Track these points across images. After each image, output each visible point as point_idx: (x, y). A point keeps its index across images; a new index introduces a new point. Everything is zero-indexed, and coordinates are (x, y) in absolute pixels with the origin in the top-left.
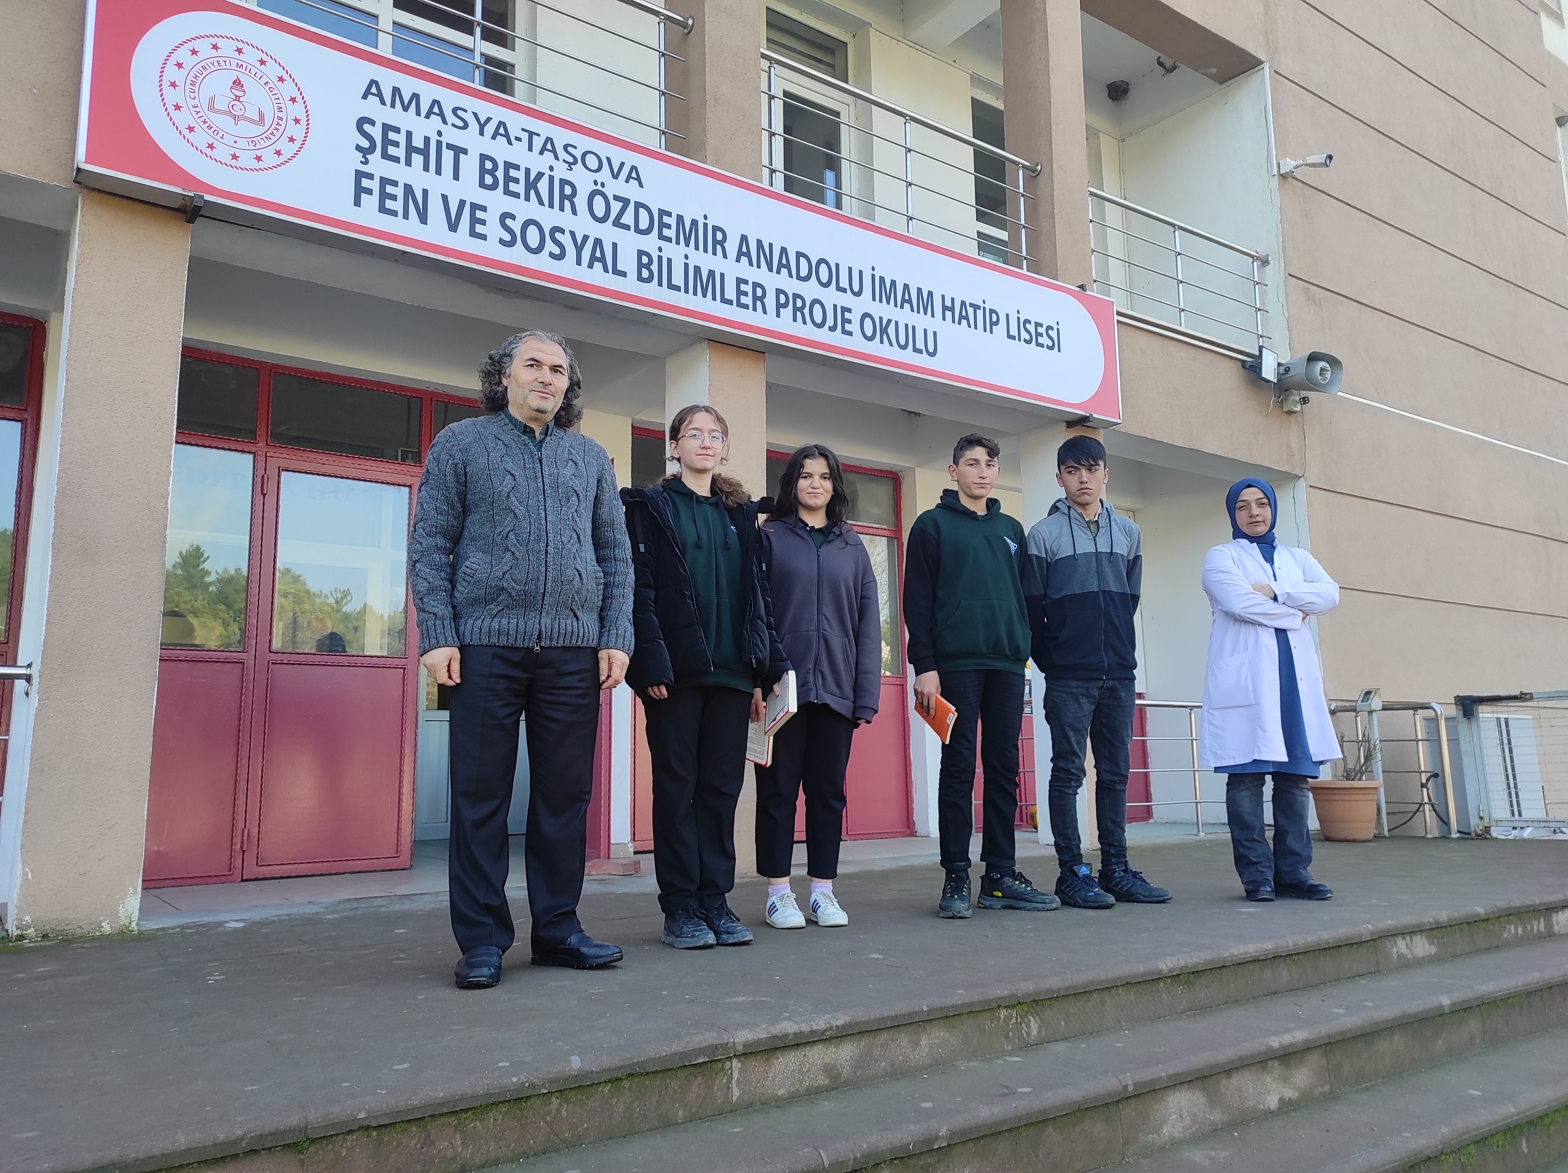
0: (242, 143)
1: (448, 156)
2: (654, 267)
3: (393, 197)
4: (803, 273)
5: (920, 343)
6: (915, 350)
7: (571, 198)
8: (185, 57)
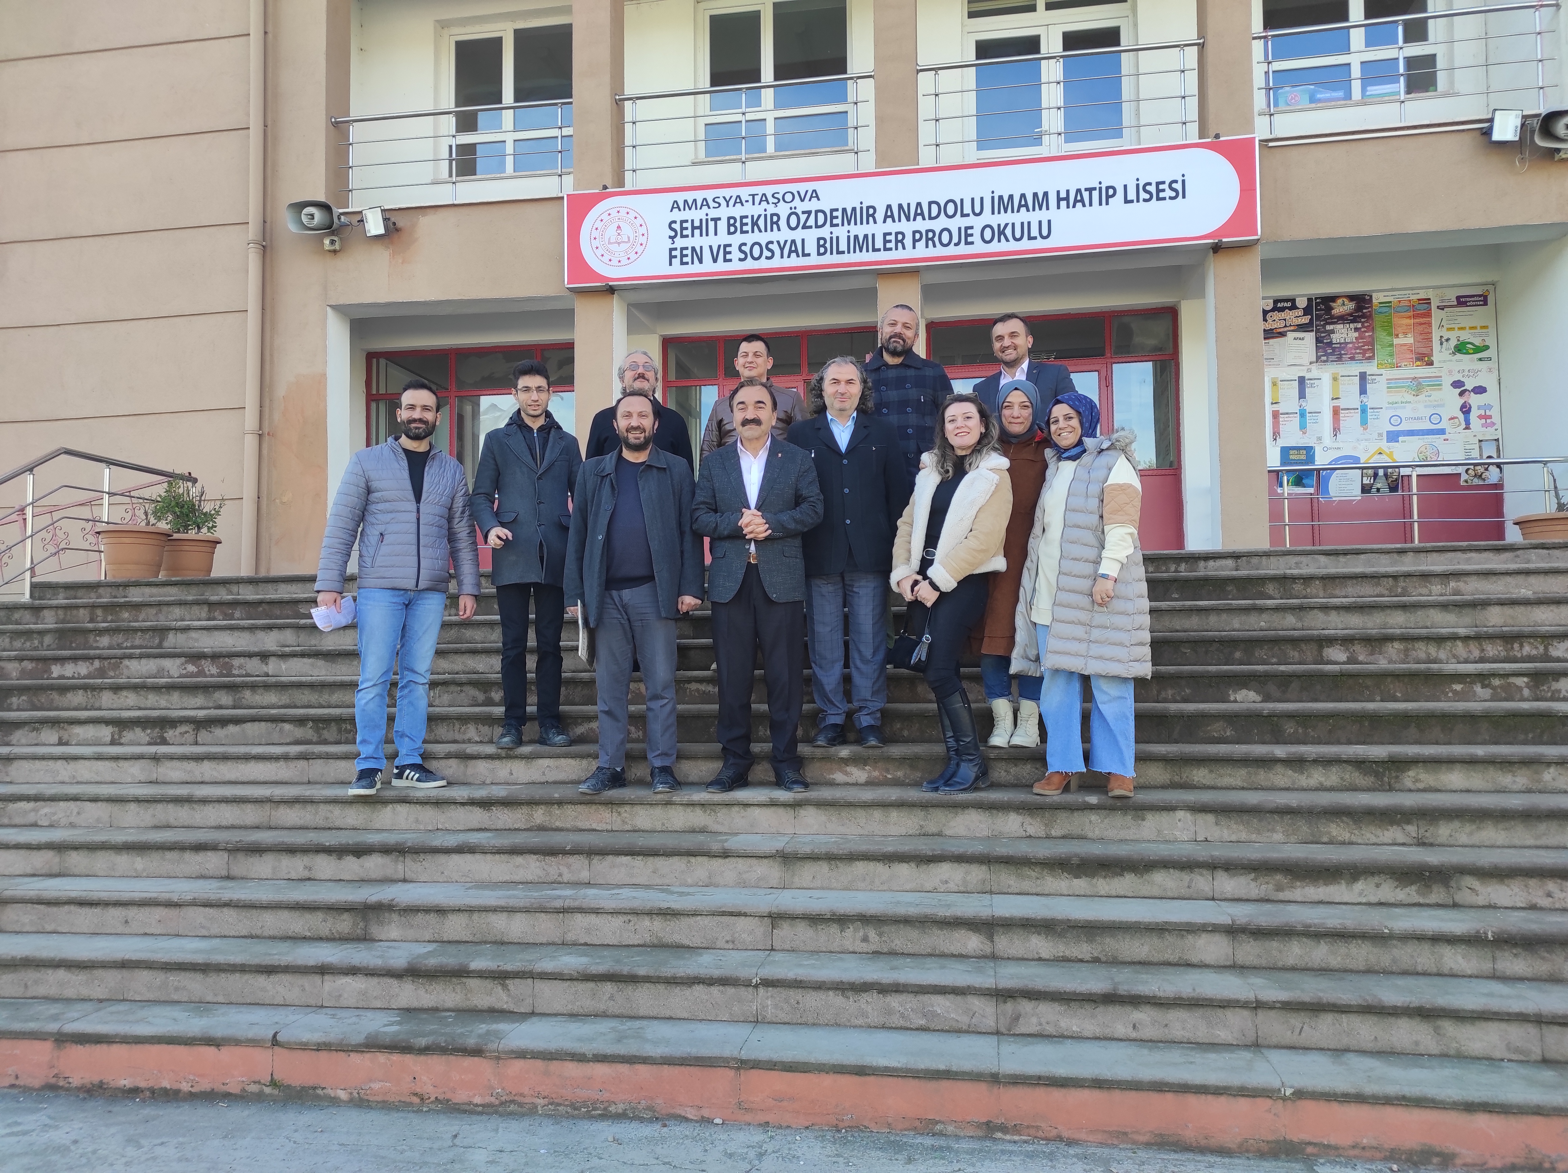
0: (622, 254)
1: (711, 224)
2: (828, 245)
3: (687, 256)
4: (934, 214)
5: (1035, 232)
6: (1030, 238)
7: (777, 223)
8: (598, 224)
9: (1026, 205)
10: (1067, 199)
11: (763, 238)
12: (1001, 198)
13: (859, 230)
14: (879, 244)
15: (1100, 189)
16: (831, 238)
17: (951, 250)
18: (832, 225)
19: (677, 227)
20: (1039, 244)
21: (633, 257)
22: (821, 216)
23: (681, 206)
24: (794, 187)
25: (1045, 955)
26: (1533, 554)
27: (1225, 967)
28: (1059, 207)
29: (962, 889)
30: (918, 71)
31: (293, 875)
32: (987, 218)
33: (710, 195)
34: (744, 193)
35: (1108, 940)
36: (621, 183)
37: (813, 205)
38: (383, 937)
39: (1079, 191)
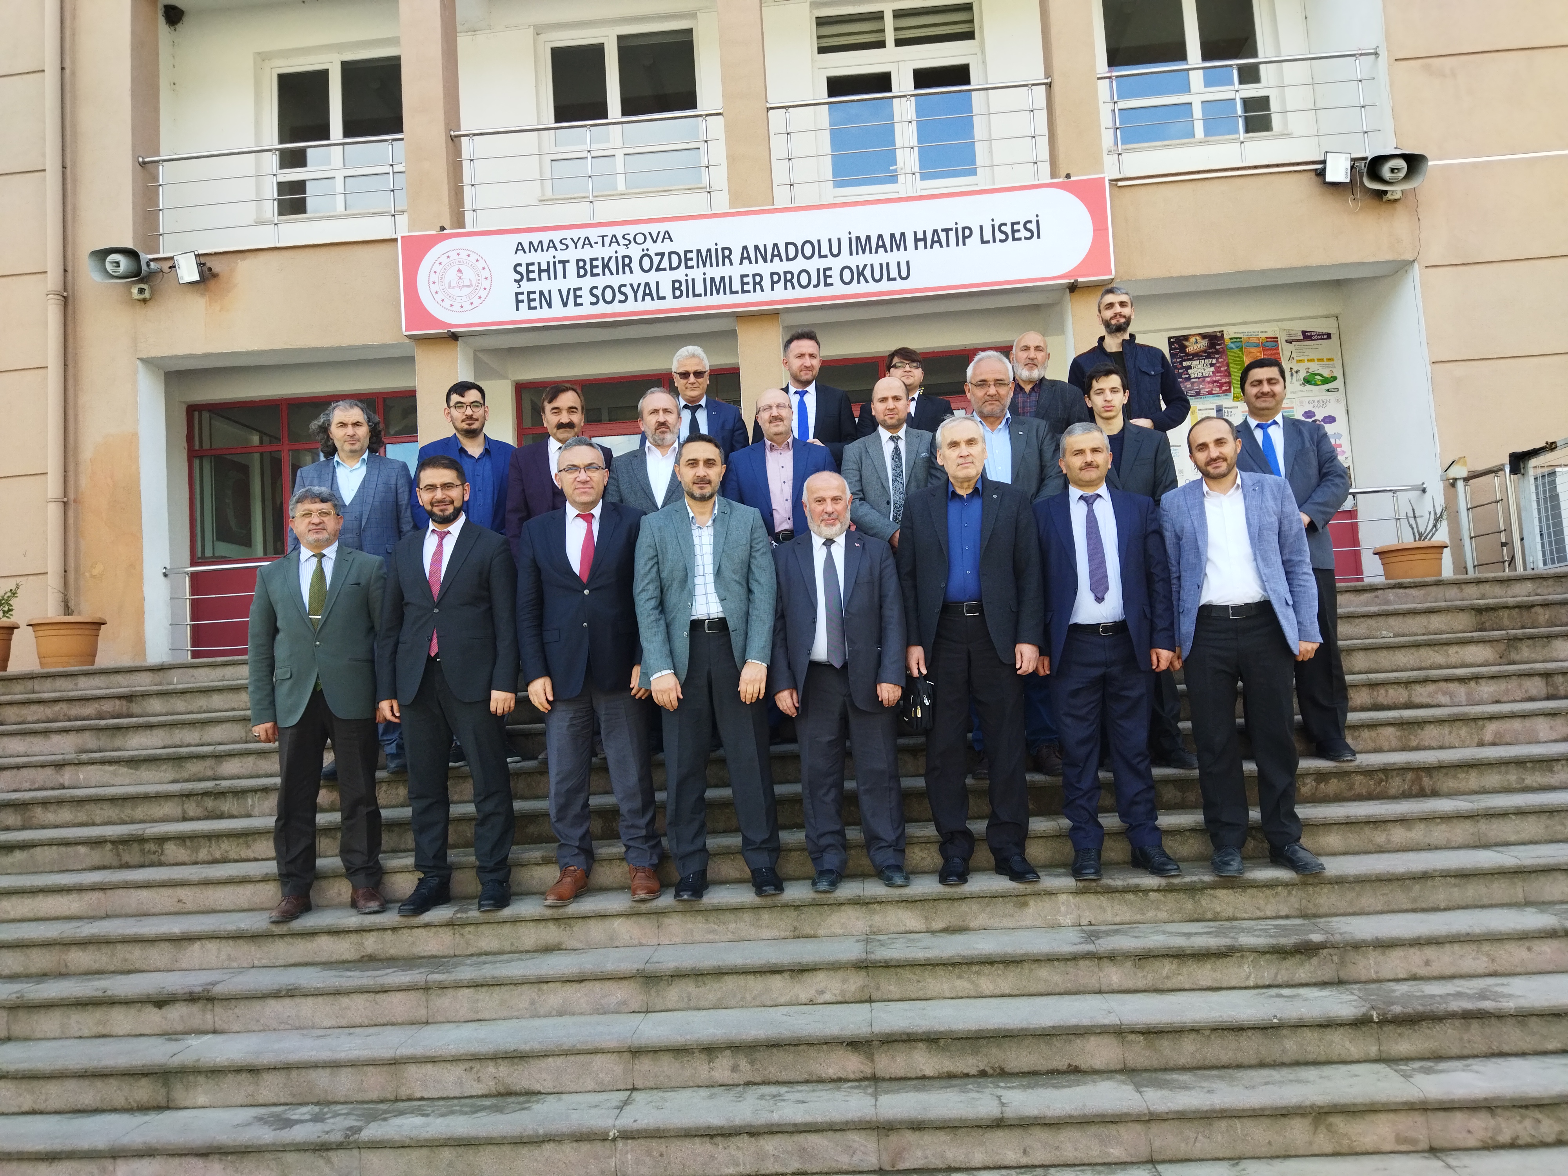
0: (464, 299)
2: (684, 288)
3: (534, 300)
4: (791, 255)
5: (894, 273)
6: (889, 279)
7: (629, 265)
8: (437, 267)
9: (884, 246)
10: (924, 239)
11: (615, 281)
12: (858, 238)
13: (716, 272)
14: (737, 286)
15: (957, 229)
16: (687, 281)
17: (811, 292)
18: (687, 267)
19: (522, 269)
20: (899, 285)
21: (476, 301)
22: (674, 257)
23: (527, 249)
24: (645, 228)
25: (929, 1072)
26: (1391, 595)
27: (1116, 1071)
28: (916, 248)
29: (840, 998)
30: (768, 109)
31: (86, 1032)
32: (845, 259)
33: (556, 236)
34: (593, 234)
35: (994, 1050)
36: (462, 225)
37: (666, 247)
38: (188, 1103)
39: (935, 231)
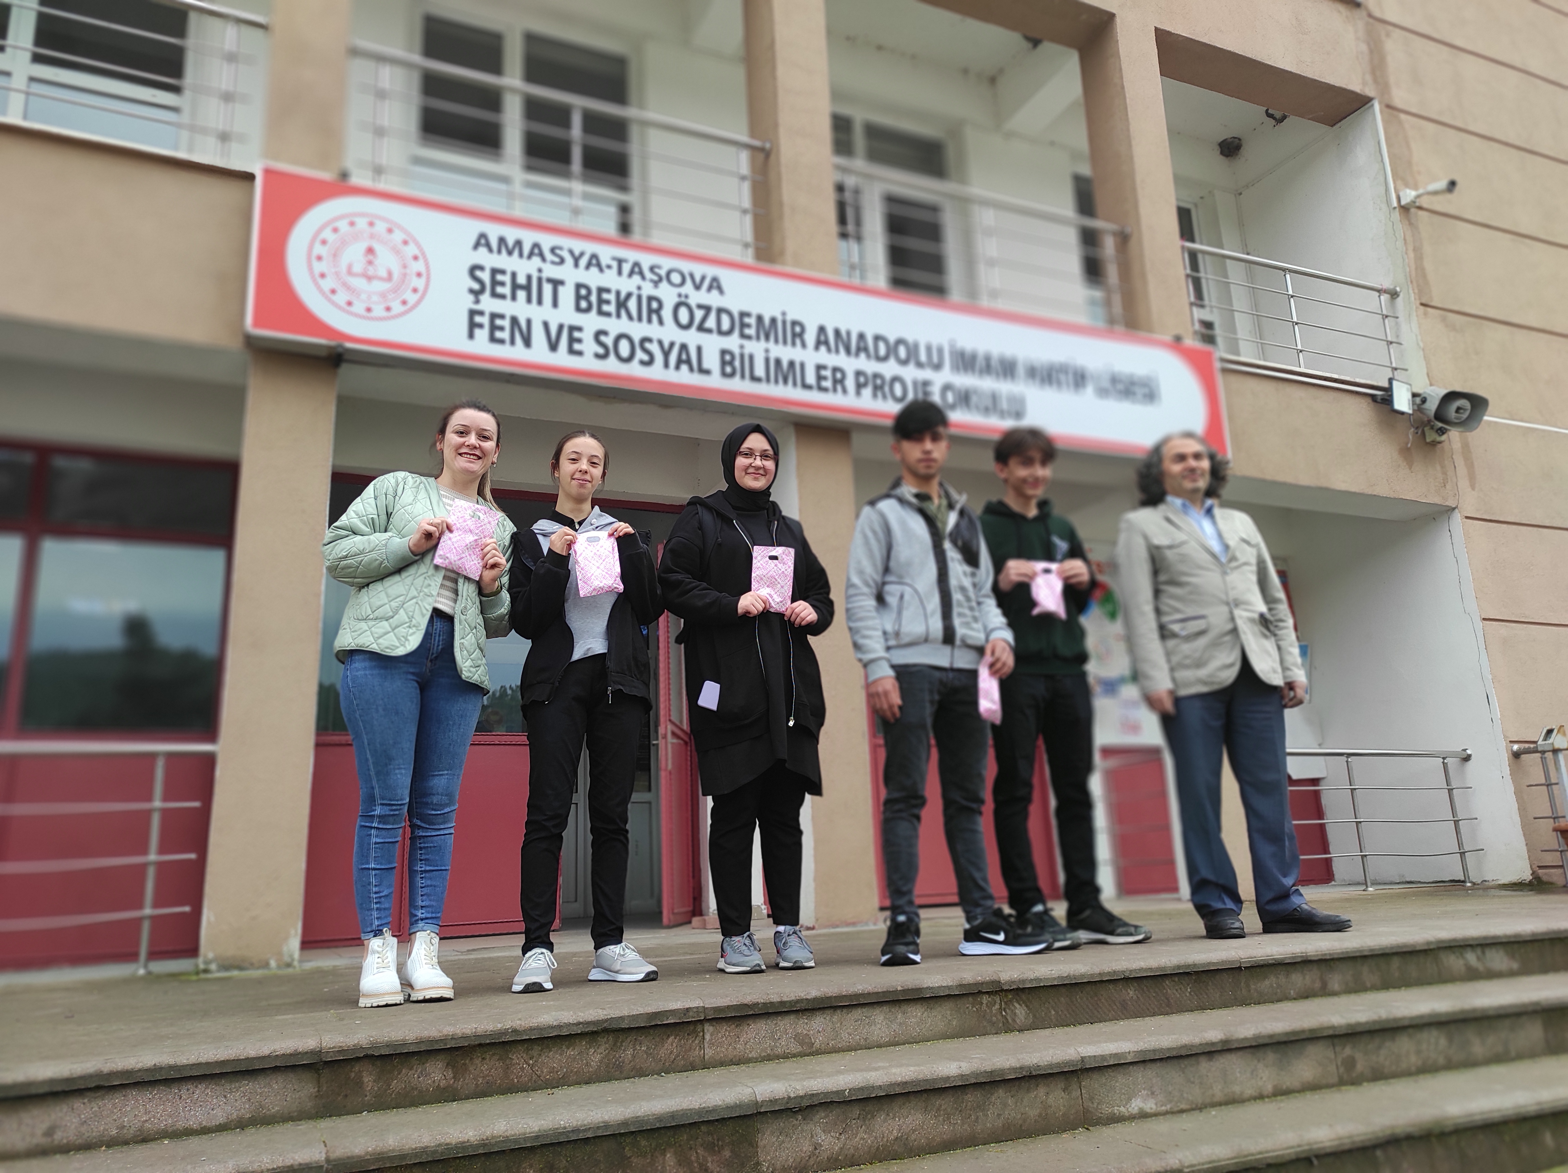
0: (375, 298)
1: (547, 289)
2: (737, 363)
3: (502, 329)
4: (882, 354)
5: (1004, 408)
7: (658, 311)
8: (328, 235)
9: (990, 370)
12: (962, 352)
14: (811, 379)
18: (743, 336)
19: (485, 276)
22: (725, 318)
23: (494, 244)
24: (686, 266)
32: (947, 375)
33: (546, 240)
34: (605, 253)
37: (713, 299)
